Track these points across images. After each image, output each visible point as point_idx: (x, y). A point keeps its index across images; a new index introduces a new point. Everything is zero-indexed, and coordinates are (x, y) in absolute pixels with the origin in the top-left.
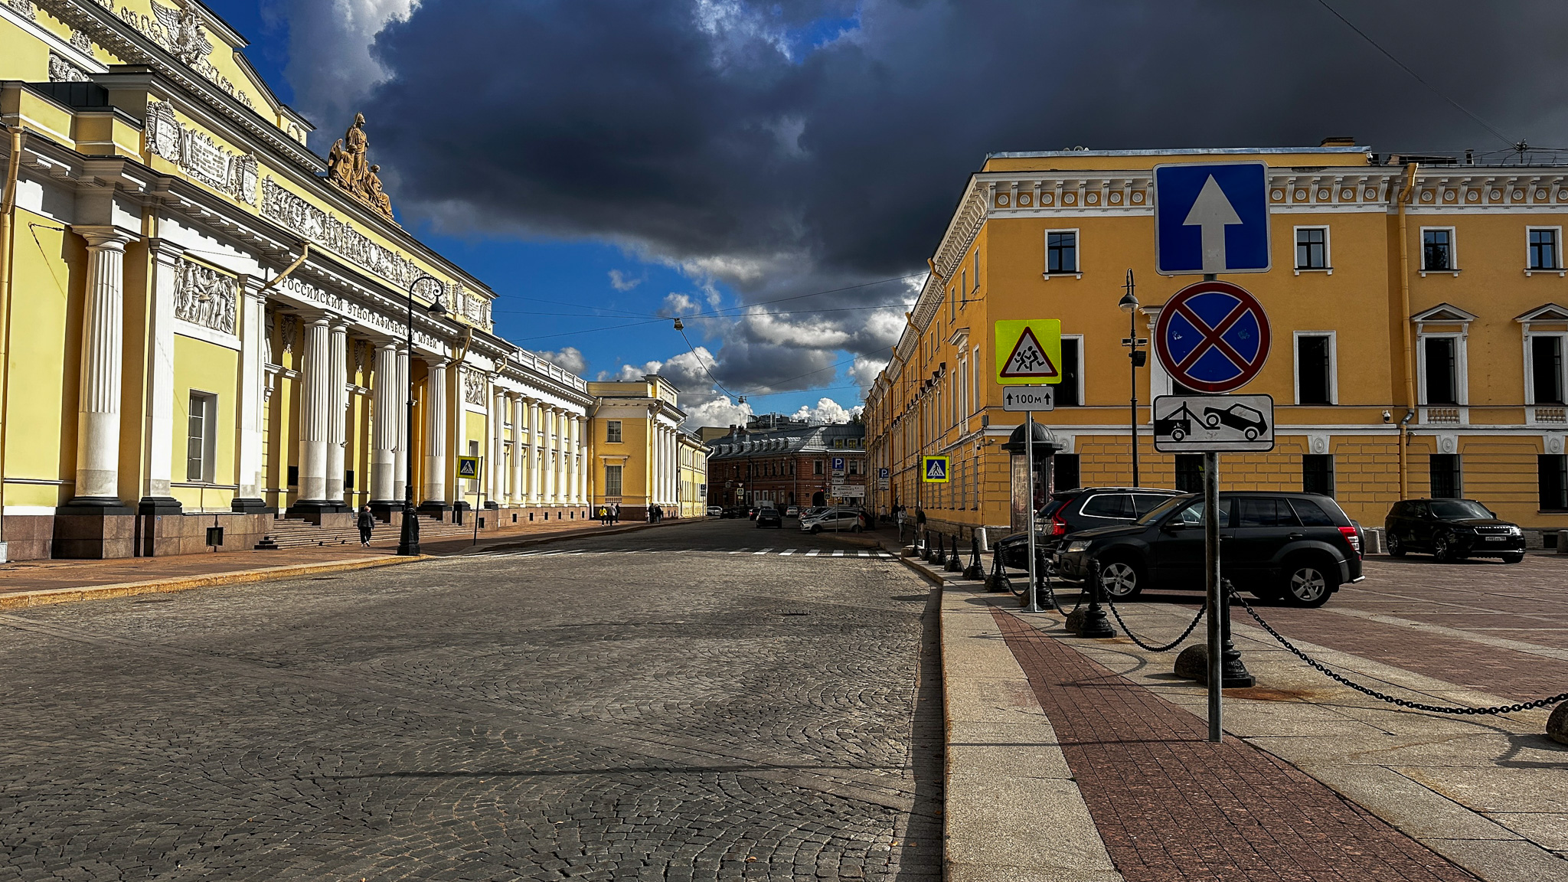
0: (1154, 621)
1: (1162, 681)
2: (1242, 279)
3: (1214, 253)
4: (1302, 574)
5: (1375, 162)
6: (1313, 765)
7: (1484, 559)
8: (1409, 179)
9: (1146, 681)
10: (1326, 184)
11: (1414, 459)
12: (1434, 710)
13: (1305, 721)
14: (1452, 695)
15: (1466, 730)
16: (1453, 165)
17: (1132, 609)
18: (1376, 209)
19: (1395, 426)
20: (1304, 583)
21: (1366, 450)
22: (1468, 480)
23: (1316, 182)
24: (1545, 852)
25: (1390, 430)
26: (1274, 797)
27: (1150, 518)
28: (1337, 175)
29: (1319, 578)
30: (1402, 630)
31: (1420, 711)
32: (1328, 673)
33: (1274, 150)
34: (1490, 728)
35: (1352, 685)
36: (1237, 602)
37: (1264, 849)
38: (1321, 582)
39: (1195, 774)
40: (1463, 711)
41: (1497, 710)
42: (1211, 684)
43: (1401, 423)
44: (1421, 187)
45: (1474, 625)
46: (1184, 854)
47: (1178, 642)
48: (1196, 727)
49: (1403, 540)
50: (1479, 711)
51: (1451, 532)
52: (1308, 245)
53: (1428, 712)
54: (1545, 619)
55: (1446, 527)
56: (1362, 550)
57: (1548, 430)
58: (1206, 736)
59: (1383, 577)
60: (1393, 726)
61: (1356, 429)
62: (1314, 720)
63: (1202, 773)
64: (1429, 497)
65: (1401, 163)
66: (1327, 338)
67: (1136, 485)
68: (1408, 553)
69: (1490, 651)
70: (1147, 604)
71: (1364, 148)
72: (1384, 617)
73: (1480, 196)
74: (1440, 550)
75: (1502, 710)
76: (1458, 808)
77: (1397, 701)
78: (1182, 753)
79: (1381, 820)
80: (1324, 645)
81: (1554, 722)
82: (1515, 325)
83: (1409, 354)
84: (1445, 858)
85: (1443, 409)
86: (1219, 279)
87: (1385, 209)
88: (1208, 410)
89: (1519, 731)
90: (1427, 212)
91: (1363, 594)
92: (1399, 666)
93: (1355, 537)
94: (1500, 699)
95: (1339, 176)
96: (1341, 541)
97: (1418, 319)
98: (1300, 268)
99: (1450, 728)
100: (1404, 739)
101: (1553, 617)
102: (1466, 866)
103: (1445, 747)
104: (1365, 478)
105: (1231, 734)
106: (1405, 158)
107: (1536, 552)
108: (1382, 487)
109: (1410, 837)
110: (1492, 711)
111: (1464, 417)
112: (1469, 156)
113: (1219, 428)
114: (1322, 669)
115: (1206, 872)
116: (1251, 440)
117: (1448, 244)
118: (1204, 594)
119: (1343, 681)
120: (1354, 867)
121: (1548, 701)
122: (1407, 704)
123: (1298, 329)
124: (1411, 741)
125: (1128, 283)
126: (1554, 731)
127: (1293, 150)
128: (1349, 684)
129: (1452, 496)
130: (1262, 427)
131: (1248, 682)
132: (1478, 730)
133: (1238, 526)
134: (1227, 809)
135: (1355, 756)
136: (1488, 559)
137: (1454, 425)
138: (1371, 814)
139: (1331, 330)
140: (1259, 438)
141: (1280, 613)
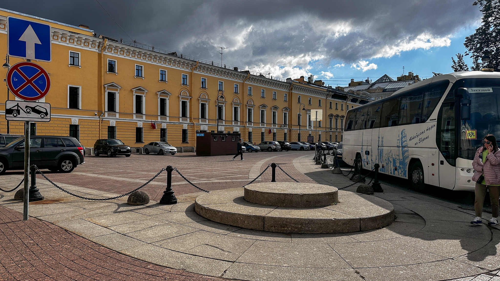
0: (9, 181)
1: (9, 202)
2: (41, 63)
3: (30, 53)
4: (65, 162)
5: (95, 35)
6: (59, 222)
7: (121, 156)
8: (105, 43)
9: (3, 203)
10: (80, 39)
11: (103, 127)
12: (99, 200)
13: (59, 209)
14: (105, 195)
15: (107, 205)
16: (117, 42)
17: (2, 178)
18: (95, 50)
19: (98, 117)
20: (66, 165)
21: (89, 124)
22: (118, 134)
23: (76, 38)
24: (121, 235)
25: (97, 118)
26: (44, 235)
27: (11, 145)
28: (83, 37)
29: (71, 163)
30: (94, 177)
31: (95, 201)
32: (68, 193)
33: (63, 24)
34: (113, 203)
35: (75, 196)
36: (38, 173)
37: (37, 253)
38: (71, 165)
39: (16, 232)
40: (106, 199)
41: (115, 198)
42: (25, 201)
43: (100, 116)
44: (108, 47)
45: (115, 175)
46: (7, 261)
47: (16, 188)
48: (19, 216)
49: (99, 151)
50: (111, 199)
51: (112, 149)
52: (74, 57)
53: (97, 201)
54: (133, 172)
55: (111, 147)
56: (84, 154)
57: (139, 121)
58: (23, 219)
59: (92, 162)
60: (86, 206)
61: (86, 117)
62: (62, 208)
63: (19, 232)
64: (107, 138)
65: (103, 38)
66: (79, 88)
67: (8, 133)
68: (100, 155)
69: (117, 181)
70: (8, 176)
71: (92, 31)
72: (90, 174)
73: (124, 53)
74: (109, 154)
75: (117, 198)
76: (101, 227)
77: (88, 199)
78: (12, 226)
79: (78, 235)
80: (69, 184)
81: (129, 199)
82: (131, 91)
83: (103, 96)
84: (94, 242)
85: (112, 113)
86: (32, 62)
87: (97, 51)
88: (27, 107)
89: (120, 203)
90: (110, 55)
91: (85, 168)
92: (91, 188)
93: (82, 150)
94: (117, 194)
95: (84, 38)
96: (78, 152)
97: (106, 86)
98: (71, 64)
99: (102, 205)
100: (89, 209)
101: (135, 171)
102: (100, 243)
103: (100, 210)
104: (89, 132)
105: (32, 217)
106: (104, 37)
107: (134, 154)
108: (94, 135)
109: (85, 239)
110: (114, 198)
111: (117, 115)
112: (121, 41)
113: (31, 113)
114: (66, 192)
115: (14, 265)
116: (43, 118)
117: (115, 65)
118: (23, 171)
119: (73, 195)
120: (67, 251)
121: (128, 194)
122: (91, 199)
123: (69, 84)
124: (91, 210)
125: (7, 59)
126: (129, 202)
127: (69, 25)
128: (74, 195)
129: (113, 138)
130: (46, 114)
131: (41, 199)
132: (110, 204)
133: (44, 147)
134: (26, 242)
135: (73, 217)
136: (122, 156)
137: (115, 118)
138: (75, 234)
139: (80, 85)
140: (45, 117)
141: (57, 175)
